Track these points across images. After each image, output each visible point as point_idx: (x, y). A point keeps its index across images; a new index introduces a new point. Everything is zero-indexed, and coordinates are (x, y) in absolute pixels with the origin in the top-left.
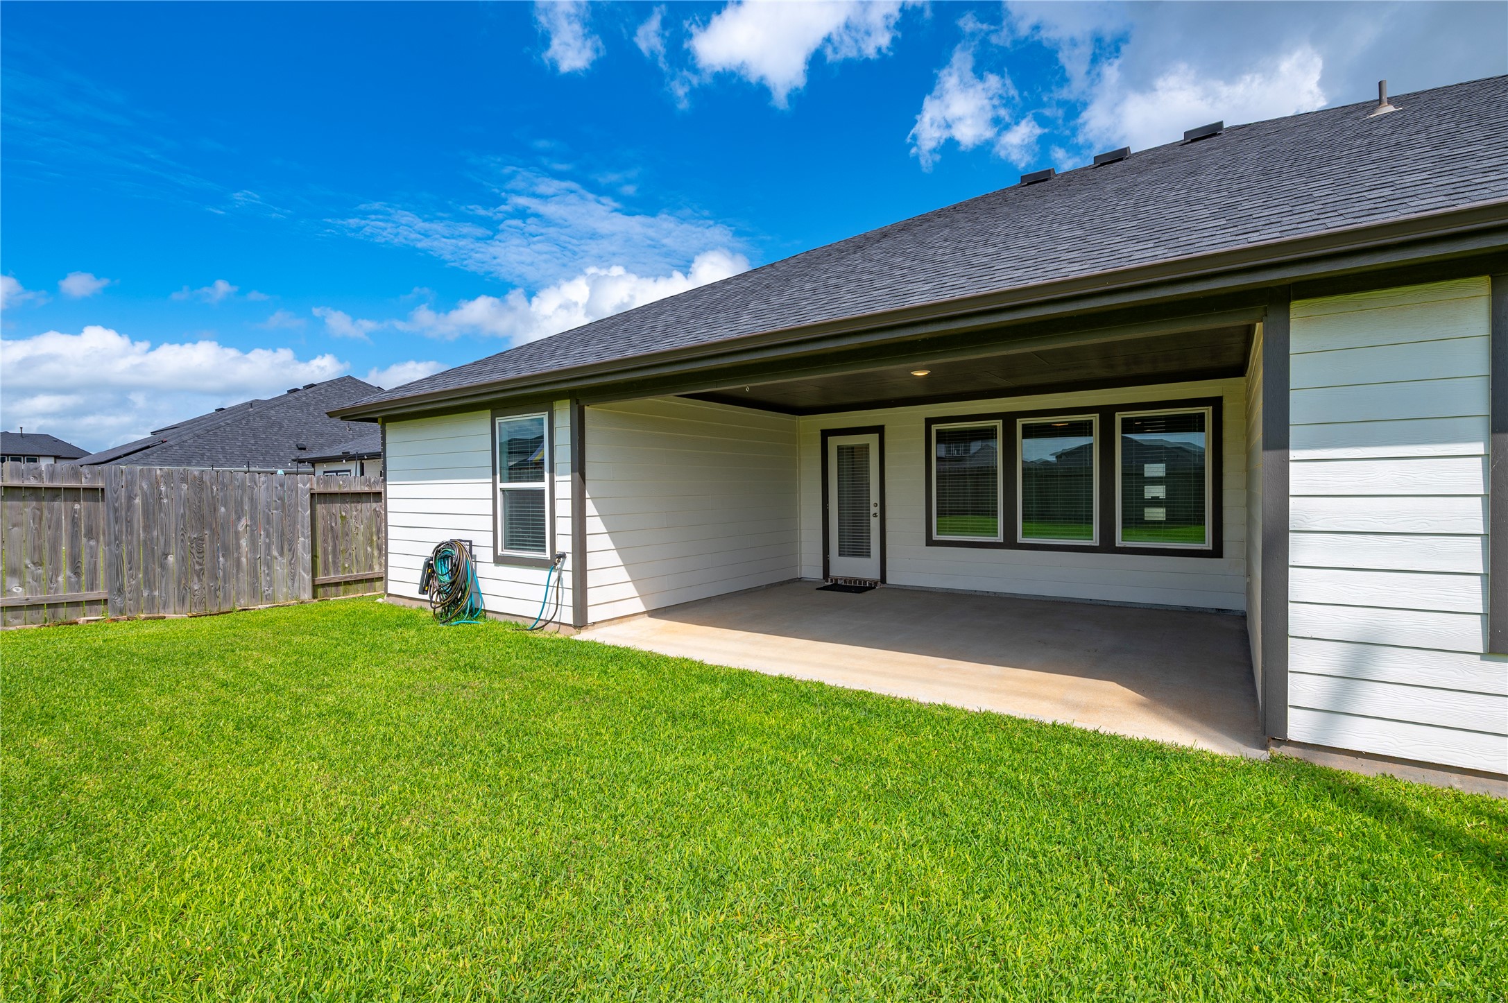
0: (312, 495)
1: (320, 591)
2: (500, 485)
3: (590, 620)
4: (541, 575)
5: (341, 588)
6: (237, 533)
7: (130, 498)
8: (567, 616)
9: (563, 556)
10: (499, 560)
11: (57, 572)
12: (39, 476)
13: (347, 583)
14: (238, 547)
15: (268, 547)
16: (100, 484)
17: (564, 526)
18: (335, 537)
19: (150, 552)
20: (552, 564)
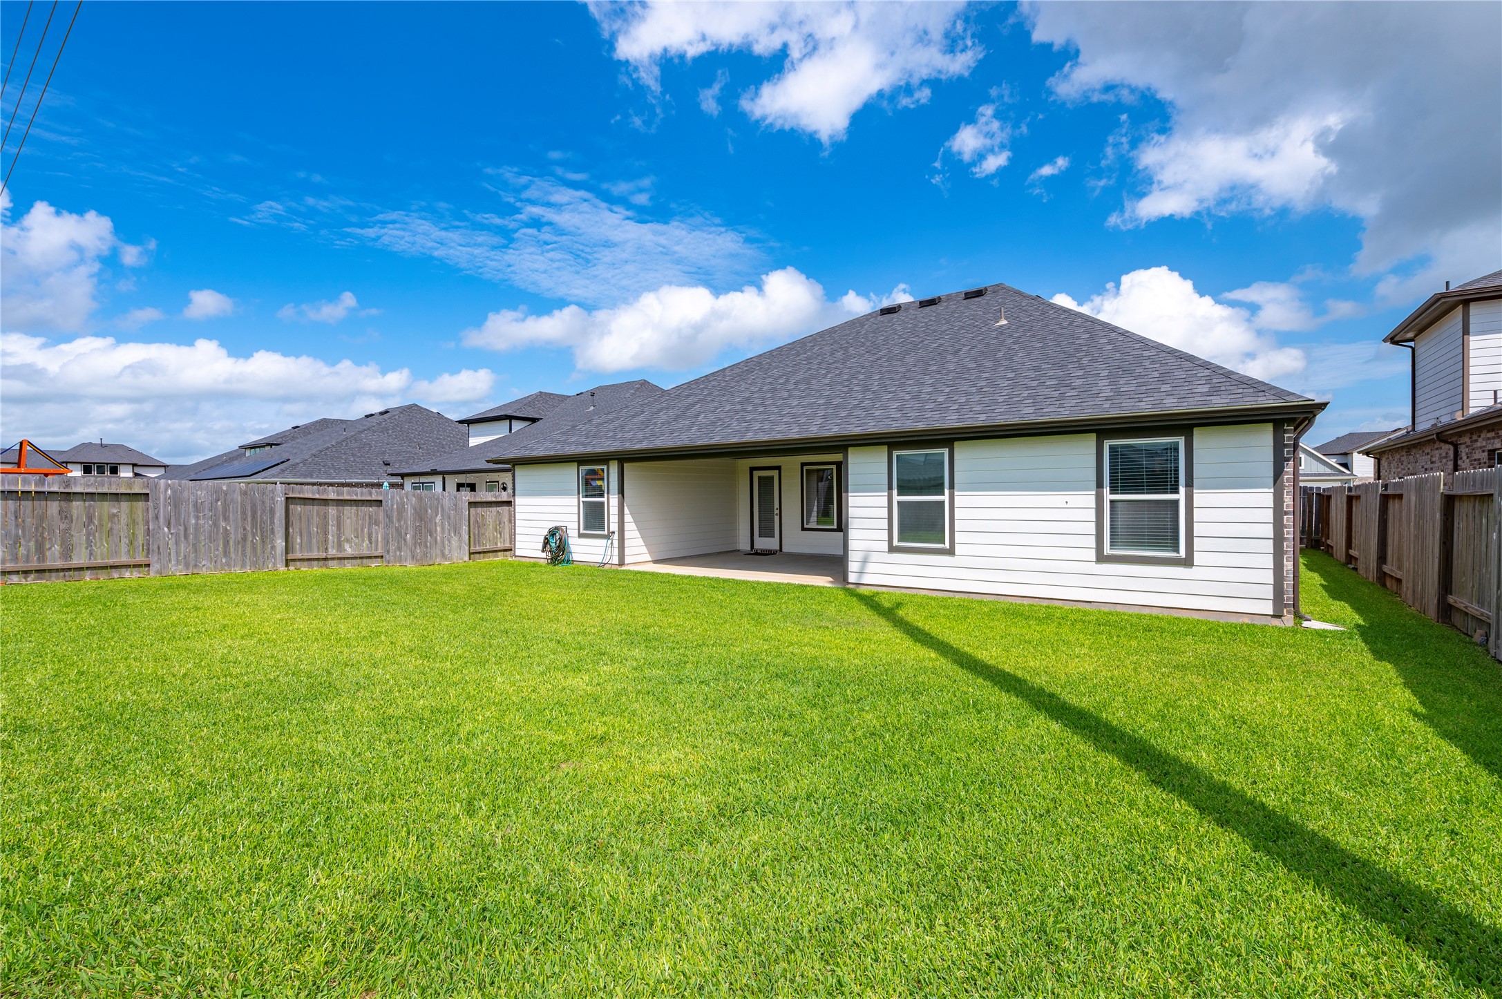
0: (469, 503)
1: (472, 556)
2: (582, 499)
3: (626, 562)
4: (603, 542)
5: (482, 555)
6: (435, 523)
7: (392, 505)
8: (616, 560)
9: (613, 532)
10: (581, 536)
11: (363, 541)
12: (356, 495)
13: (485, 552)
14: (436, 531)
15: (449, 530)
16: (380, 498)
17: (614, 519)
18: (479, 527)
19: (400, 534)
20: (607, 537)
